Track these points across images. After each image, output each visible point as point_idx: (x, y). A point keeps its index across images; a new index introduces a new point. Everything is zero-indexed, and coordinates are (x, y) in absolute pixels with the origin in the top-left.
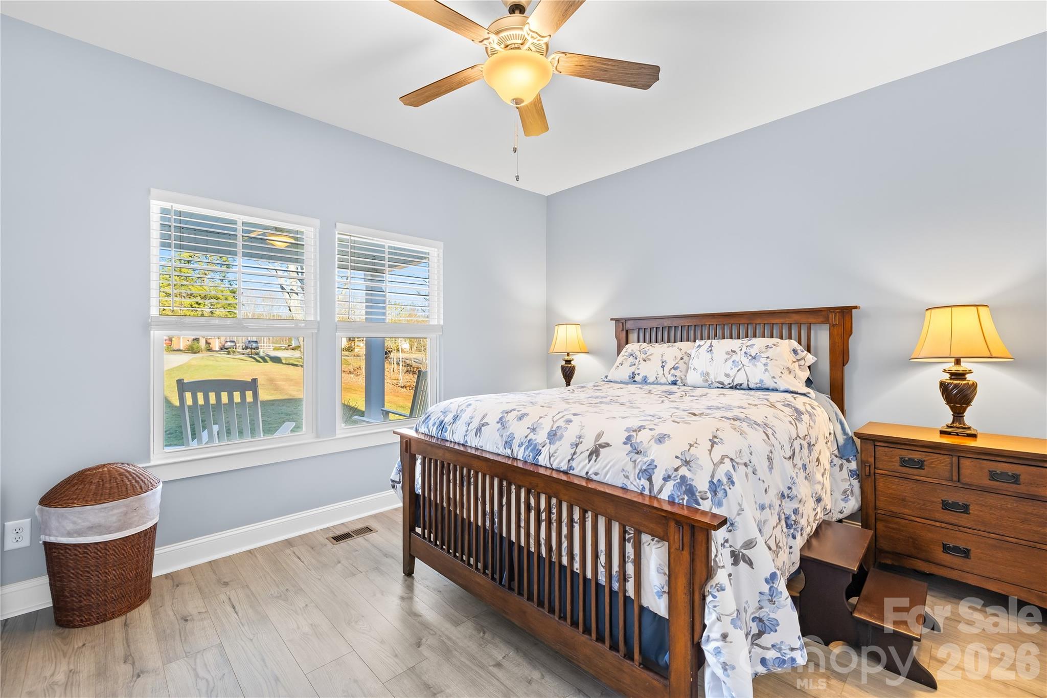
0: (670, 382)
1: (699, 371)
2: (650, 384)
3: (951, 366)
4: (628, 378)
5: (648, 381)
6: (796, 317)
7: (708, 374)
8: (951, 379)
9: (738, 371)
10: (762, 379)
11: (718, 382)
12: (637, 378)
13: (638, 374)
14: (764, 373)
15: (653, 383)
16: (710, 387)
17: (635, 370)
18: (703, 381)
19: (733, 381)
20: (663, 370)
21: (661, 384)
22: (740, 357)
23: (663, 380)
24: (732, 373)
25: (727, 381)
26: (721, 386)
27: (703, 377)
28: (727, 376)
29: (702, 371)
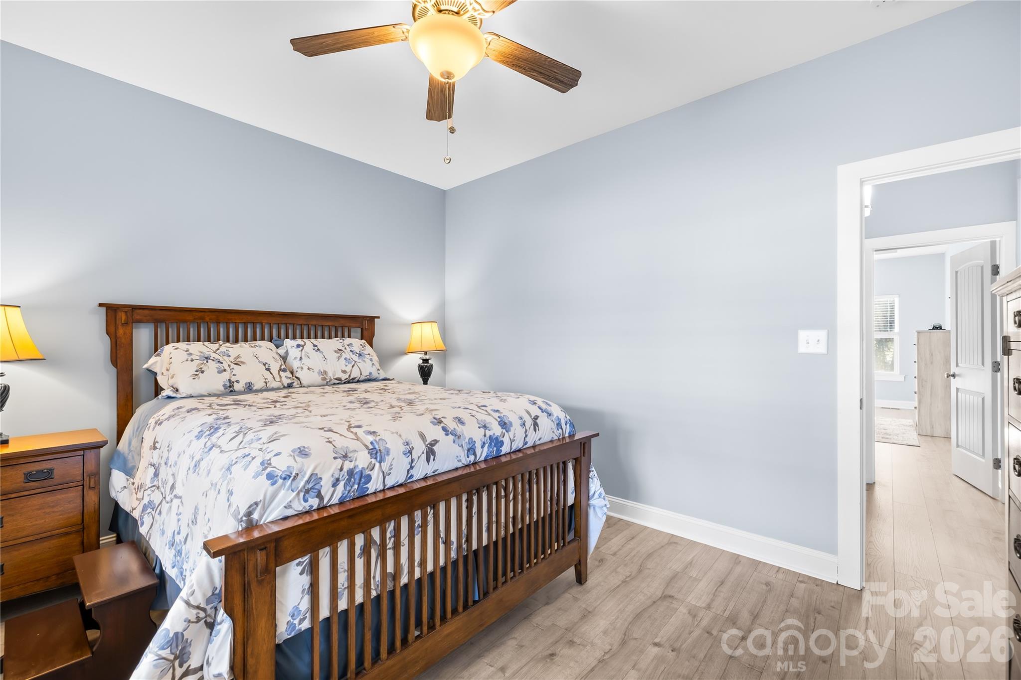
0: (286, 385)
1: (316, 371)
2: (257, 391)
3: (423, 356)
4: (222, 388)
5: (254, 388)
6: (342, 322)
7: (325, 372)
8: (423, 363)
9: (353, 367)
10: (371, 372)
11: (336, 379)
12: (237, 387)
13: (237, 382)
14: (372, 367)
15: (261, 391)
16: (327, 384)
17: (231, 377)
18: (322, 379)
19: (349, 376)
20: (271, 373)
21: (273, 389)
22: (347, 354)
23: (275, 384)
24: (348, 369)
25: (344, 377)
26: (338, 382)
27: (321, 376)
28: (344, 372)
29: (320, 370)
